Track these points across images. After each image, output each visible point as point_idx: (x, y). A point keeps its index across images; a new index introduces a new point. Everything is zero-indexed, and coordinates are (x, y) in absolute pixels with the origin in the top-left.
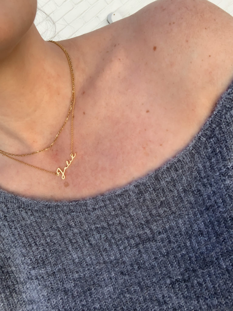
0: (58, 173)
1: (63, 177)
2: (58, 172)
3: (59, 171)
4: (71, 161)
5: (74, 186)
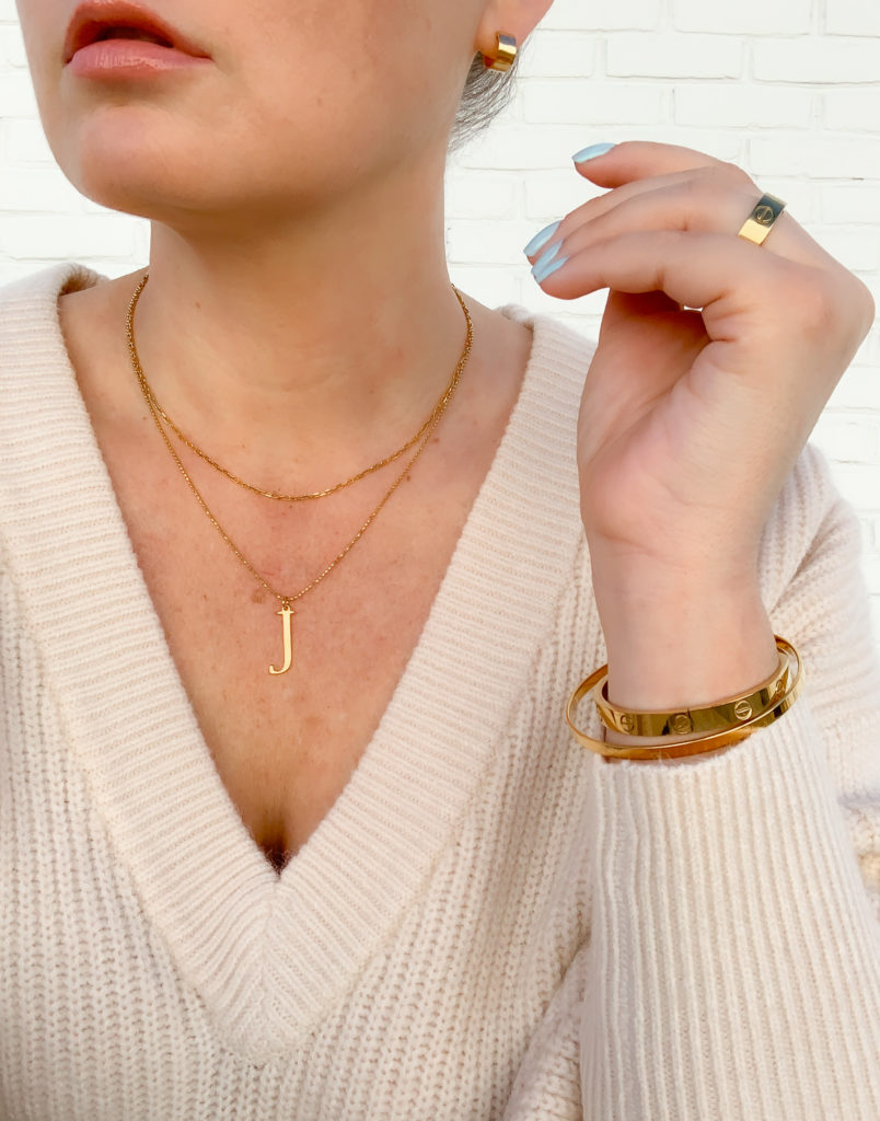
5: (275, 613)
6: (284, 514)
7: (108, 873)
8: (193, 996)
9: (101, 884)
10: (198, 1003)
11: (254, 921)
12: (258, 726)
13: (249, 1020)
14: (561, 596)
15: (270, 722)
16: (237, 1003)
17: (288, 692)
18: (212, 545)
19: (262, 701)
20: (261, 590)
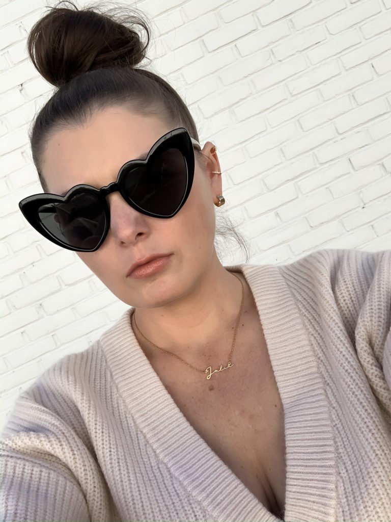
1: (208, 378)
2: (208, 370)
5: (219, 390)
6: (209, 359)
17: (237, 413)
18: (188, 381)
19: (229, 421)
20: (212, 386)
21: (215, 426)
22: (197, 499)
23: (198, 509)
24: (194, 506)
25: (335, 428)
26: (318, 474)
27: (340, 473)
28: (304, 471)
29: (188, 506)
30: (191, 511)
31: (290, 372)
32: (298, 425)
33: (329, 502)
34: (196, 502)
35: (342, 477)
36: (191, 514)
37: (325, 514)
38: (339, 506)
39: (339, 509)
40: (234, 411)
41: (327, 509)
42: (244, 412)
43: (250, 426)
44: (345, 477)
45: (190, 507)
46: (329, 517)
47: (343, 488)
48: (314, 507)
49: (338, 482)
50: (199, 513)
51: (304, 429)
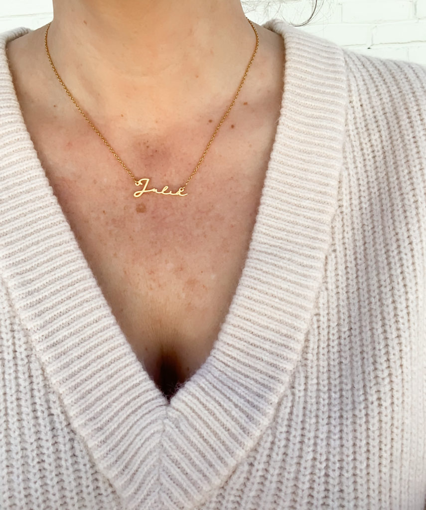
0: (140, 183)
1: (137, 194)
2: (142, 182)
3: (144, 182)
4: (170, 193)
5: (154, 217)
7: (43, 399)
8: (107, 485)
9: (38, 407)
10: (110, 490)
11: (152, 434)
12: (151, 289)
13: (150, 504)
14: (333, 220)
15: (160, 286)
16: (140, 492)
17: (170, 266)
18: (105, 180)
19: (152, 272)
20: (142, 204)
21: (125, 272)
22: (26, 326)
23: (21, 342)
24: (17, 336)
25: (315, 318)
26: (261, 372)
27: (293, 388)
28: (242, 360)
29: (7, 334)
30: (11, 342)
31: (289, 200)
32: (264, 288)
33: (258, 419)
34: (23, 329)
35: (293, 394)
36: (8, 347)
37: (244, 431)
38: (270, 432)
39: (268, 435)
40: (167, 262)
41: (250, 426)
42: (182, 269)
43: (183, 296)
44: (299, 397)
45: (10, 334)
46: (248, 438)
47: (288, 410)
48: (233, 413)
49: (285, 399)
50: (22, 349)
51: (271, 298)
